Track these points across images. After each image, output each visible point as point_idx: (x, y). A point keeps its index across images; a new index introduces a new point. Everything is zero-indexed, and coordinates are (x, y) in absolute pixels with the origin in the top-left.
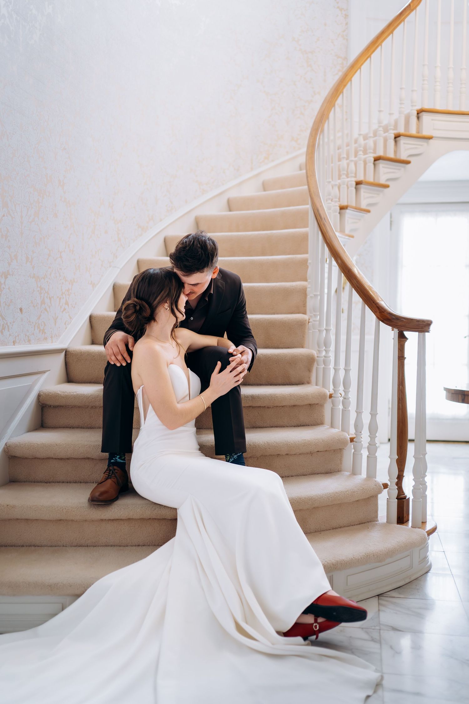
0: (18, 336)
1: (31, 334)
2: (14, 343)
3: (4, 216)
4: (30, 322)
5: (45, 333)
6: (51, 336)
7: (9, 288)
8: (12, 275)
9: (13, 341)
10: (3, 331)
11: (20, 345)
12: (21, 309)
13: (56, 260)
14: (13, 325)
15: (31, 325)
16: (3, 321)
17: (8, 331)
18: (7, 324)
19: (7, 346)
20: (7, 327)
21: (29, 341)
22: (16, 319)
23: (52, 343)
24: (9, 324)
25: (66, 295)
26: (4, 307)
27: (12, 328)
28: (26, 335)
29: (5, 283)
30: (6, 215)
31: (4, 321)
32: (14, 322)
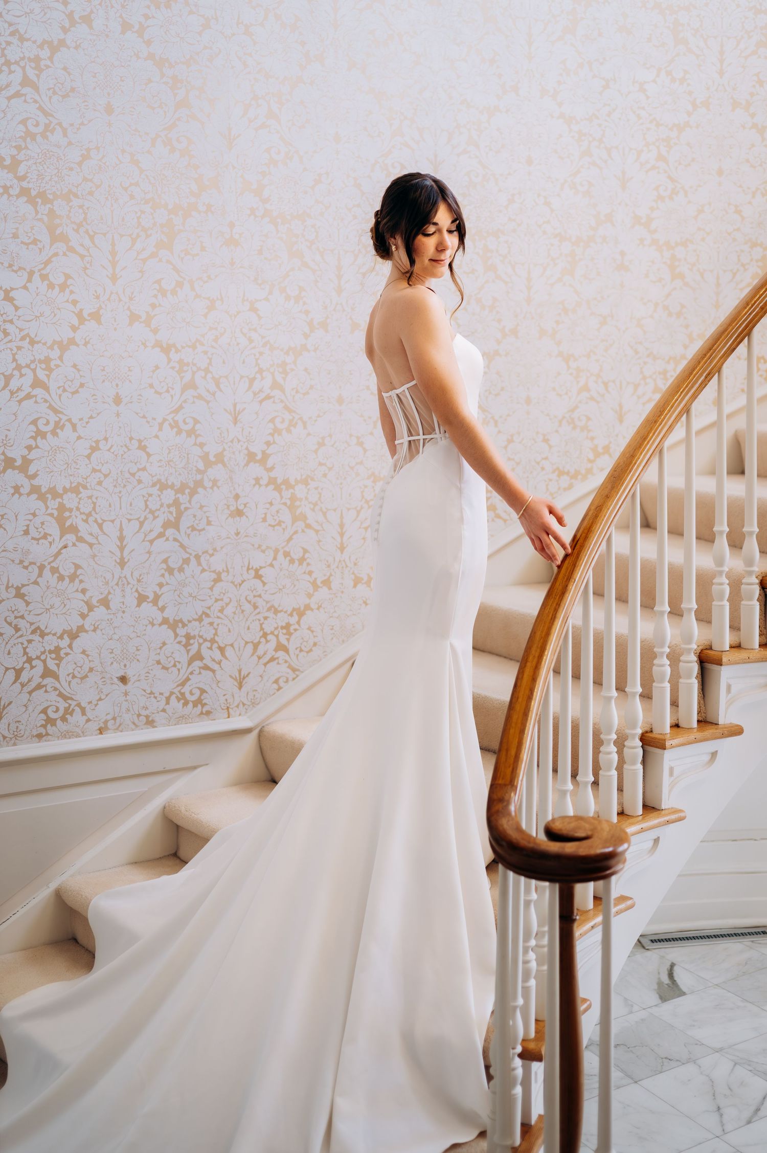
0: (114, 719)
1: (155, 712)
2: (101, 731)
3: (66, 547)
4: (151, 693)
5: (203, 705)
6: (226, 707)
7: (84, 652)
8: (94, 630)
9: (98, 728)
10: (68, 716)
11: (121, 732)
12: (123, 679)
13: (240, 585)
14: (96, 705)
15: (155, 698)
16: (67, 703)
17: (84, 713)
18: (79, 705)
19: (80, 737)
20: (78, 709)
21: (150, 723)
22: (107, 695)
23: (229, 717)
24: (83, 705)
25: (277, 636)
26: (70, 682)
27: (94, 709)
28: (139, 715)
29: (70, 646)
30: (70, 544)
31: (70, 701)
32: (100, 699)
